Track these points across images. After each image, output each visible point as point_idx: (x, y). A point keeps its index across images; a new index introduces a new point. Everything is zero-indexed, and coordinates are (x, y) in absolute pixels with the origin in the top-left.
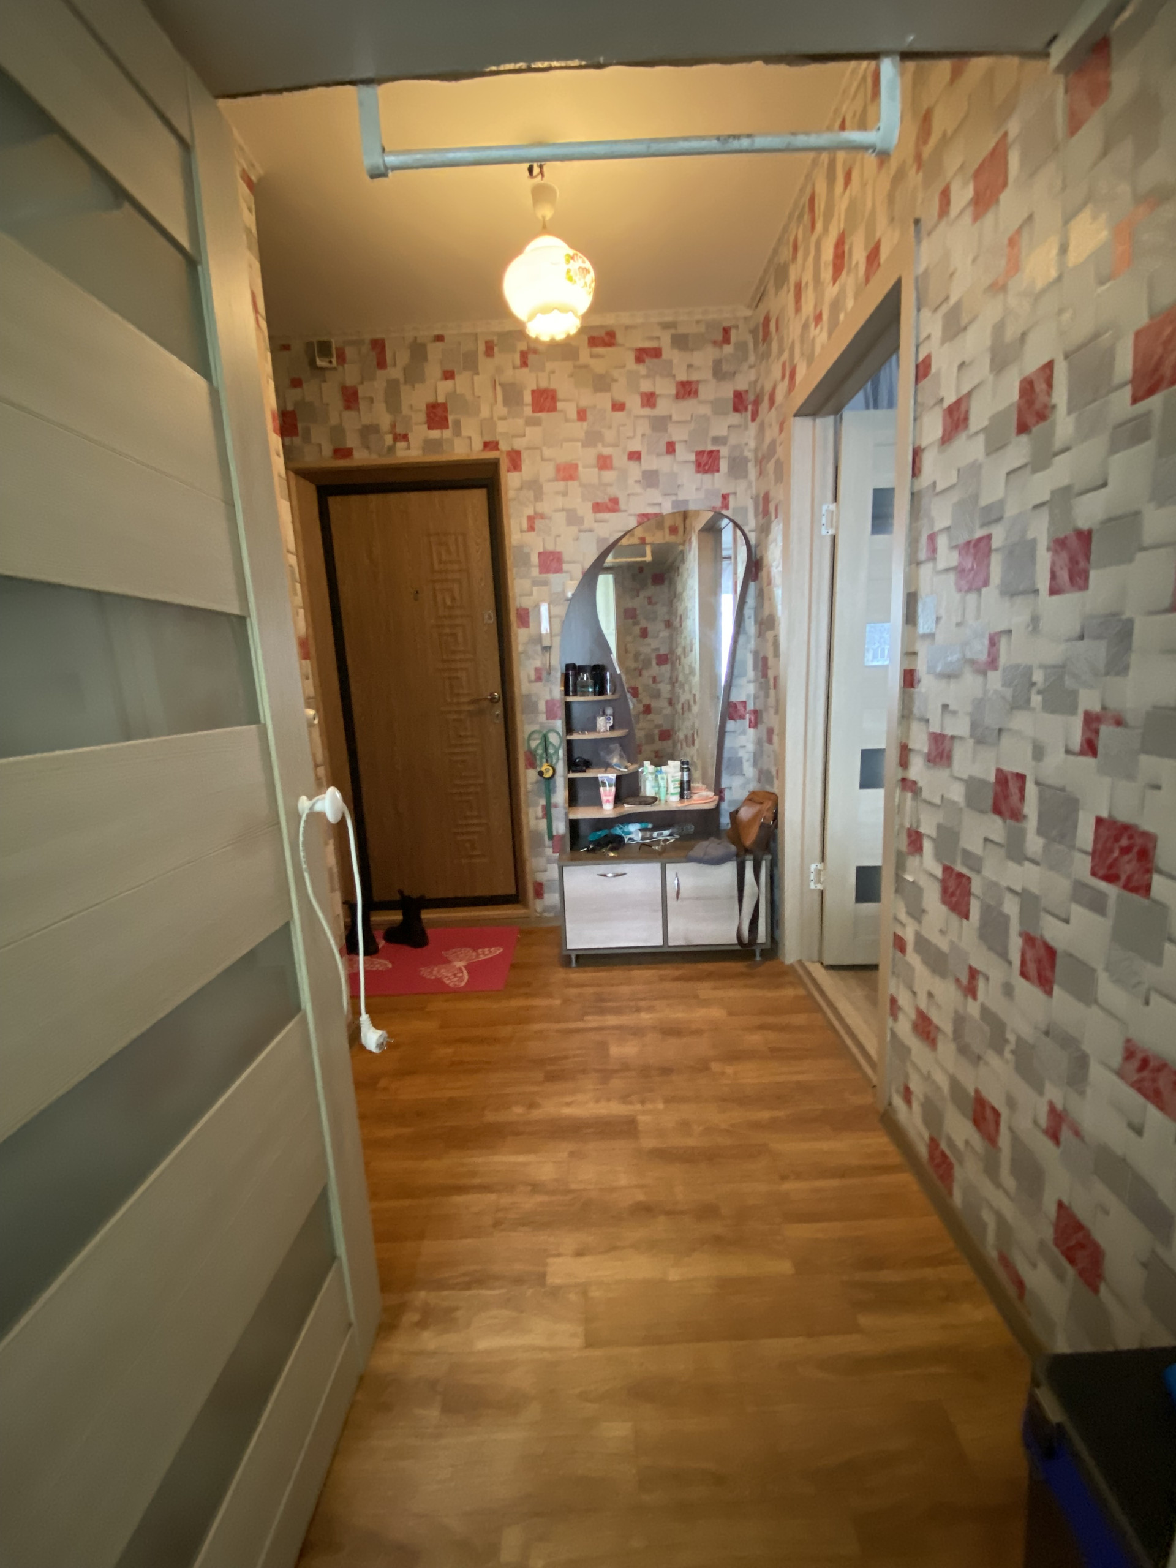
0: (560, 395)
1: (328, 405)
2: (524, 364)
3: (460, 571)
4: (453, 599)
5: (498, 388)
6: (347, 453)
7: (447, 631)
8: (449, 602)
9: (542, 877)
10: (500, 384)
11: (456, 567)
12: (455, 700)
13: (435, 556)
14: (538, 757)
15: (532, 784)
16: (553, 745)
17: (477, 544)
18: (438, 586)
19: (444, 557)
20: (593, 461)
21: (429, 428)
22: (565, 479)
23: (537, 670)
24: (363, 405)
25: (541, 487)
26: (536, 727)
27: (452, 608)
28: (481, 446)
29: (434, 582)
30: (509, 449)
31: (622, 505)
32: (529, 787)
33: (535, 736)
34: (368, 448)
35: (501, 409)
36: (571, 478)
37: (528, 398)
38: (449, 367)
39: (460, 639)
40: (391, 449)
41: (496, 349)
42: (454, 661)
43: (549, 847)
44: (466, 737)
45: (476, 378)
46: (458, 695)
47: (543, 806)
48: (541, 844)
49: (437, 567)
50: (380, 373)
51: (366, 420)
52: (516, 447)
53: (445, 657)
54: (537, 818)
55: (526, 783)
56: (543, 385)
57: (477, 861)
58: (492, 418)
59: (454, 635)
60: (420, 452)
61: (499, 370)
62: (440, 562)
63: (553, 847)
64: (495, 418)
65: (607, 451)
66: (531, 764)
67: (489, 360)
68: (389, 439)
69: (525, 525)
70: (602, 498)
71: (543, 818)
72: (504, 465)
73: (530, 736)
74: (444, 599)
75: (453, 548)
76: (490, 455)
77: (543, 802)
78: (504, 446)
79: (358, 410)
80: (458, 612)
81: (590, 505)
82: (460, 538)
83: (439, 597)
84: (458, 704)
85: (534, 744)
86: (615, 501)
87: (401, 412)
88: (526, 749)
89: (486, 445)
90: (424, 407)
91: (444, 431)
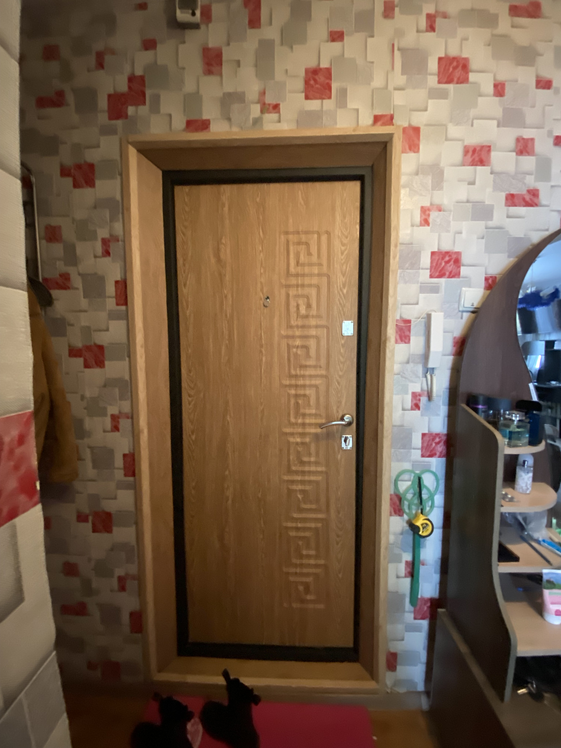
0: (473, 65)
1: (184, 68)
2: (431, 28)
3: (319, 275)
4: (309, 306)
5: (397, 53)
6: (205, 125)
7: (298, 342)
8: (303, 310)
9: (396, 647)
10: (399, 49)
11: (316, 270)
12: (300, 421)
13: (292, 256)
14: (406, 503)
15: (395, 534)
16: (428, 489)
17: (343, 244)
18: (292, 292)
19: (303, 258)
20: (511, 143)
21: (307, 98)
22: (473, 163)
23: (415, 396)
24: (226, 69)
25: (442, 173)
26: (407, 466)
27: (307, 317)
28: (371, 121)
29: (288, 286)
30: (406, 125)
31: (543, 198)
32: (392, 538)
33: (406, 476)
34: (229, 119)
35: (399, 79)
36: (482, 162)
37: (433, 65)
38: (337, 28)
39: (313, 352)
40: (257, 122)
41: (397, 10)
42: (303, 376)
43: (410, 612)
44: (309, 463)
45: (370, 40)
46: (304, 415)
47: (407, 562)
48: (400, 608)
49: (292, 270)
50: (251, 32)
51: (229, 88)
52: (415, 123)
53: (293, 372)
54: (398, 577)
55: (388, 532)
56: (453, 52)
57: (311, 606)
58: (386, 87)
59: (306, 348)
60: (293, 126)
61: (399, 33)
62: (298, 263)
63: (415, 612)
64: (391, 87)
65: (527, 134)
66: (398, 510)
67: (388, 22)
68: (255, 110)
69: (418, 218)
70: (519, 189)
71: (406, 576)
72: (397, 145)
73: (398, 476)
74: (298, 306)
75: (314, 249)
76: (381, 130)
77: (408, 557)
78: (401, 121)
79: (221, 75)
80: (313, 322)
81: (503, 195)
82: (324, 238)
83: (293, 304)
84: (304, 425)
85: (403, 486)
86: (534, 193)
87: (273, 78)
88: (392, 492)
89: (377, 119)
90: (303, 74)
91: (325, 101)
